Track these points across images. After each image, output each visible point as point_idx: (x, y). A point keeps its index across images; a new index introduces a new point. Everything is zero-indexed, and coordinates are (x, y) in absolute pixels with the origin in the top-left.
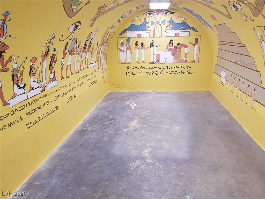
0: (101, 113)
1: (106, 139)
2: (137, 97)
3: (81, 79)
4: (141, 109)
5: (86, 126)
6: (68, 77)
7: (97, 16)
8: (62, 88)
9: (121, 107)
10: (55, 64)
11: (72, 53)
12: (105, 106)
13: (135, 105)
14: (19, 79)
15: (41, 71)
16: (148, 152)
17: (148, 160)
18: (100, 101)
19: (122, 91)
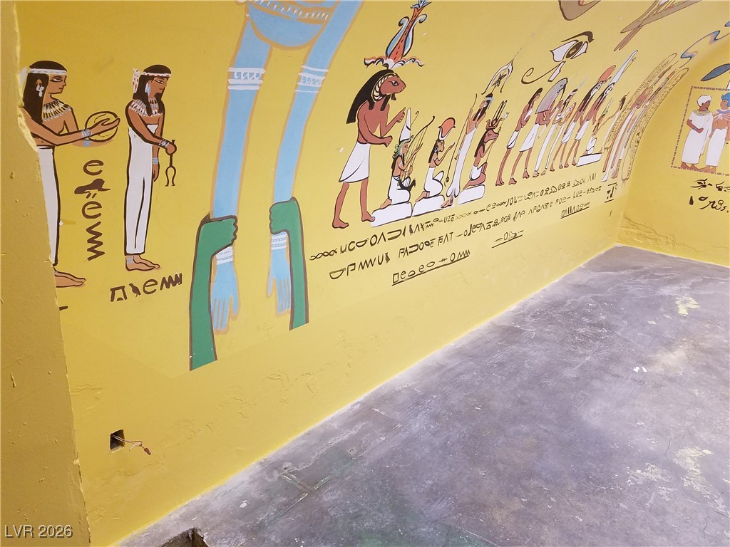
0: (573, 300)
1: (570, 373)
2: (705, 281)
3: (546, 192)
4: (708, 323)
5: (523, 322)
6: (513, 181)
7: (645, 19)
8: (492, 207)
9: (642, 299)
10: (493, 143)
11: (543, 118)
12: (590, 282)
13: (693, 304)
14: (405, 166)
15: (454, 157)
16: (698, 458)
17: (690, 480)
18: (581, 265)
19: (657, 252)
